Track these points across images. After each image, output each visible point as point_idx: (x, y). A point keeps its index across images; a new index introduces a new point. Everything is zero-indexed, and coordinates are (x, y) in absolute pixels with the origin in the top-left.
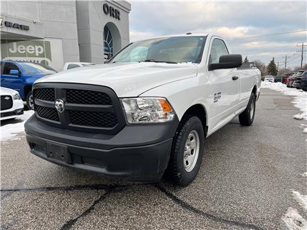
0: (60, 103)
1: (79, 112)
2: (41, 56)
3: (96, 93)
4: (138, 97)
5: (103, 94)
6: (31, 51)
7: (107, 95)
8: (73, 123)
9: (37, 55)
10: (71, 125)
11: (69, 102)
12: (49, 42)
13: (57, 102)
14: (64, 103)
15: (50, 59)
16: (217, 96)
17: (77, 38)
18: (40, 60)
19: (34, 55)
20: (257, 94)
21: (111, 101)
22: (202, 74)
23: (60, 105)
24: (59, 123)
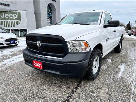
0: (39, 43)
1: (48, 47)
2: (16, 19)
3: (55, 39)
4: (74, 40)
5: (59, 39)
6: (11, 17)
7: (60, 40)
8: (45, 52)
9: (14, 19)
10: (43, 52)
11: (43, 42)
12: (20, 13)
13: (38, 43)
14: (41, 43)
15: (21, 21)
16: (107, 40)
17: (33, 10)
18: (16, 21)
19: (12, 19)
20: (123, 38)
21: (62, 42)
22: (101, 30)
23: (39, 44)
24: (38, 51)
